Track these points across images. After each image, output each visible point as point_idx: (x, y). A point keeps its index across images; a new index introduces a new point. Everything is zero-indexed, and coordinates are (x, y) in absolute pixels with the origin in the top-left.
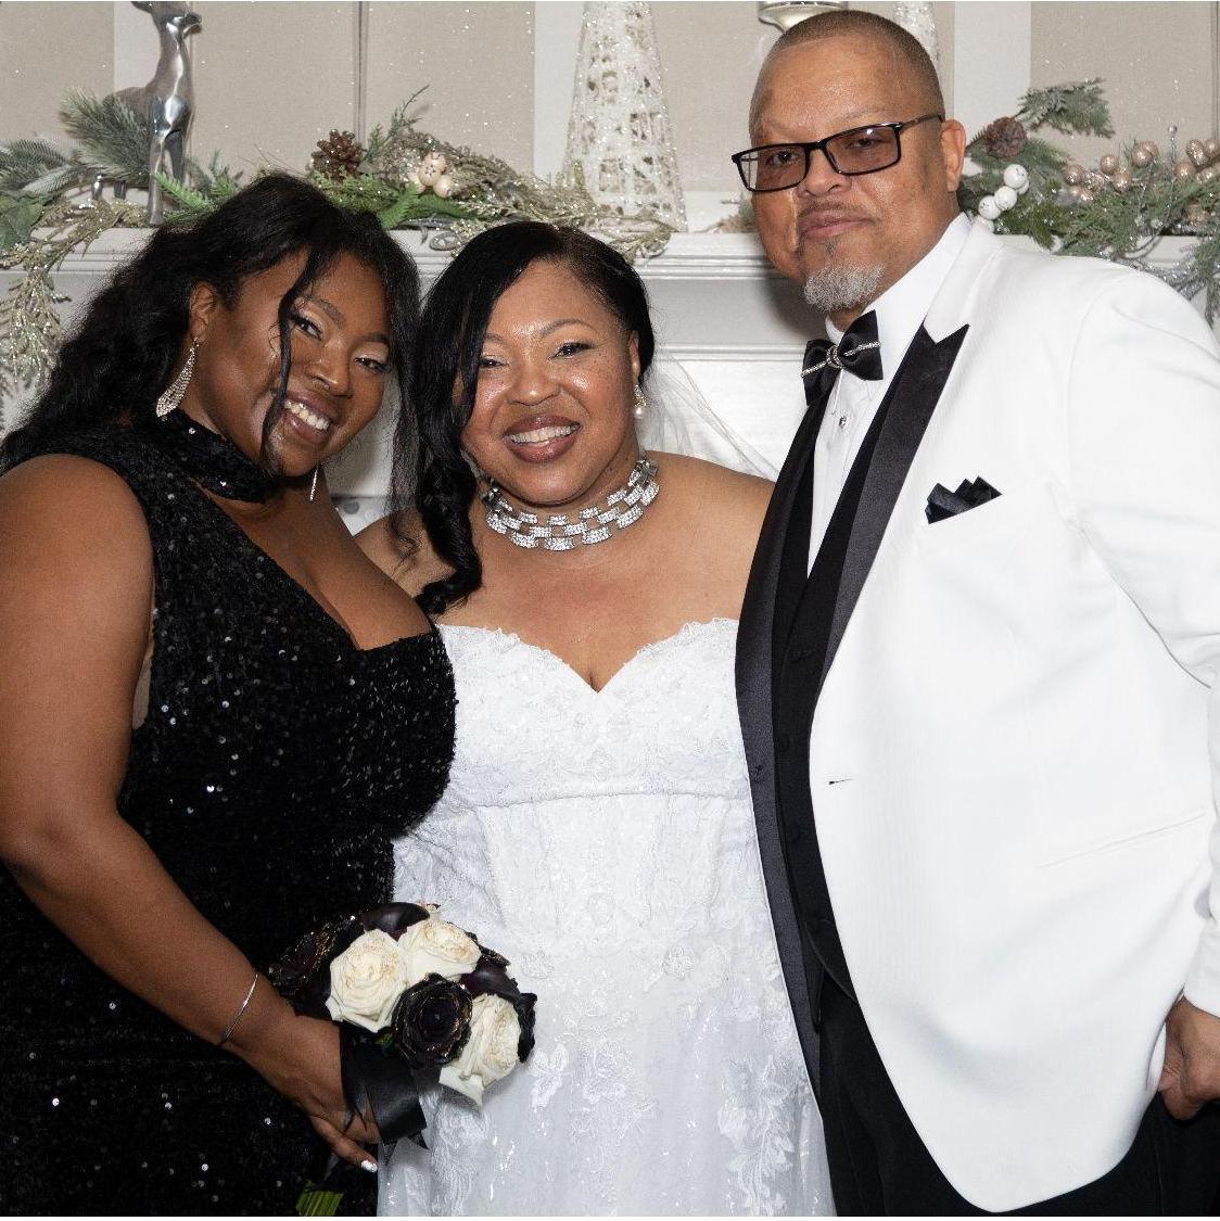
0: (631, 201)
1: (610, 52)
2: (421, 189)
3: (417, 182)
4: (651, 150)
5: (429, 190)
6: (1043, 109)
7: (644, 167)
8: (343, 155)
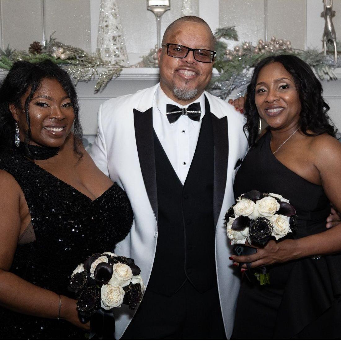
0: (113, 59)
1: (107, 20)
2: (56, 58)
3: (55, 56)
4: (118, 46)
5: (59, 58)
6: (221, 34)
7: (116, 50)
8: (37, 48)
